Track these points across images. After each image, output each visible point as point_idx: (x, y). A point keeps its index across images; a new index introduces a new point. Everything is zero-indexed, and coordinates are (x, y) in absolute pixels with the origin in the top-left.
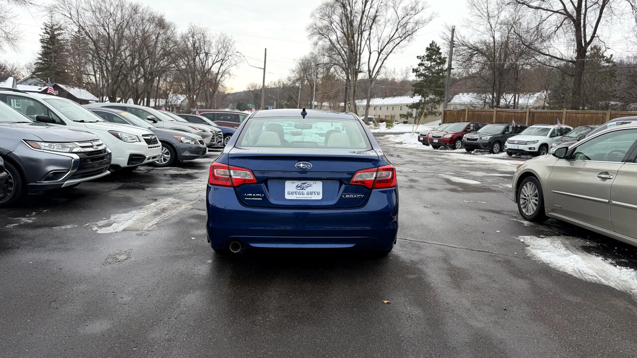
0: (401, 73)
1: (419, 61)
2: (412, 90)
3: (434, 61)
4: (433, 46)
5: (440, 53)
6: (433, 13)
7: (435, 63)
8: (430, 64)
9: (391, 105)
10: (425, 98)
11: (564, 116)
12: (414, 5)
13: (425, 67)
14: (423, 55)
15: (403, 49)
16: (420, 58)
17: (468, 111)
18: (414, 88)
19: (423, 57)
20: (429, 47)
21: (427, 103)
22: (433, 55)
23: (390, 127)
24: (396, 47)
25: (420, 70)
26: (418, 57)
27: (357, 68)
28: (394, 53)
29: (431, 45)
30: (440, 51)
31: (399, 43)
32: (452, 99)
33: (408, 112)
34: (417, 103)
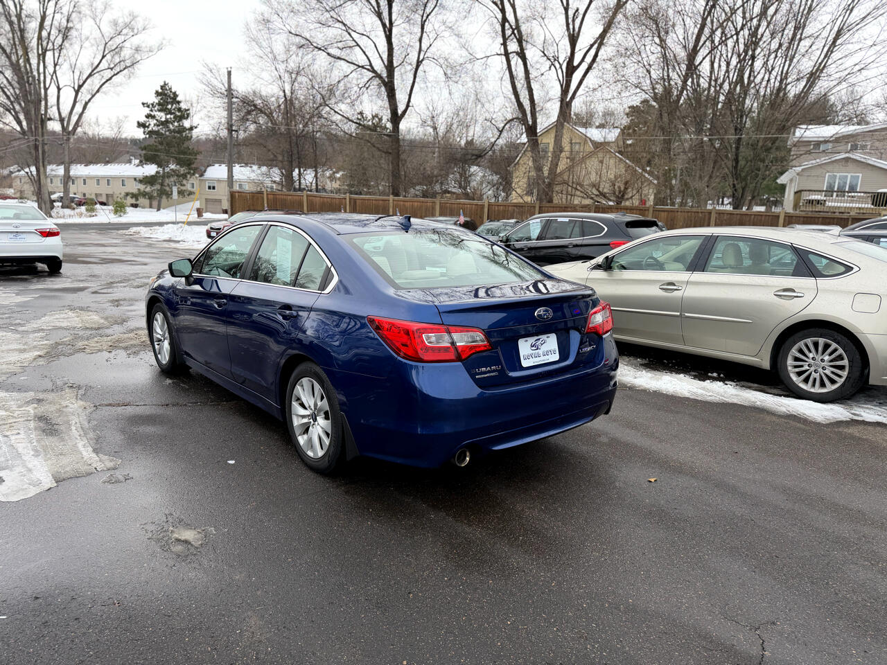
0: (109, 125)
1: (147, 111)
2: (140, 155)
3: (171, 114)
4: (166, 90)
5: (179, 102)
6: (164, 39)
7: (172, 116)
8: (164, 117)
9: (103, 177)
10: (164, 169)
11: (391, 205)
12: (129, 21)
13: (157, 120)
14: (152, 102)
15: (119, 88)
16: (148, 106)
17: (267, 194)
18: (144, 152)
19: (152, 105)
20: (160, 91)
21: (168, 177)
22: (168, 103)
23: (122, 214)
24: (107, 84)
25: (149, 125)
26: (143, 104)
27: (43, 112)
28: (105, 93)
29: (162, 87)
30: (178, 99)
31: (110, 79)
32: (205, 171)
33: (139, 190)
34: (152, 176)
